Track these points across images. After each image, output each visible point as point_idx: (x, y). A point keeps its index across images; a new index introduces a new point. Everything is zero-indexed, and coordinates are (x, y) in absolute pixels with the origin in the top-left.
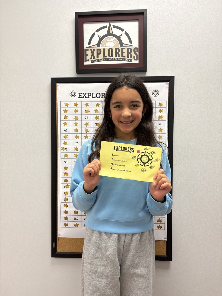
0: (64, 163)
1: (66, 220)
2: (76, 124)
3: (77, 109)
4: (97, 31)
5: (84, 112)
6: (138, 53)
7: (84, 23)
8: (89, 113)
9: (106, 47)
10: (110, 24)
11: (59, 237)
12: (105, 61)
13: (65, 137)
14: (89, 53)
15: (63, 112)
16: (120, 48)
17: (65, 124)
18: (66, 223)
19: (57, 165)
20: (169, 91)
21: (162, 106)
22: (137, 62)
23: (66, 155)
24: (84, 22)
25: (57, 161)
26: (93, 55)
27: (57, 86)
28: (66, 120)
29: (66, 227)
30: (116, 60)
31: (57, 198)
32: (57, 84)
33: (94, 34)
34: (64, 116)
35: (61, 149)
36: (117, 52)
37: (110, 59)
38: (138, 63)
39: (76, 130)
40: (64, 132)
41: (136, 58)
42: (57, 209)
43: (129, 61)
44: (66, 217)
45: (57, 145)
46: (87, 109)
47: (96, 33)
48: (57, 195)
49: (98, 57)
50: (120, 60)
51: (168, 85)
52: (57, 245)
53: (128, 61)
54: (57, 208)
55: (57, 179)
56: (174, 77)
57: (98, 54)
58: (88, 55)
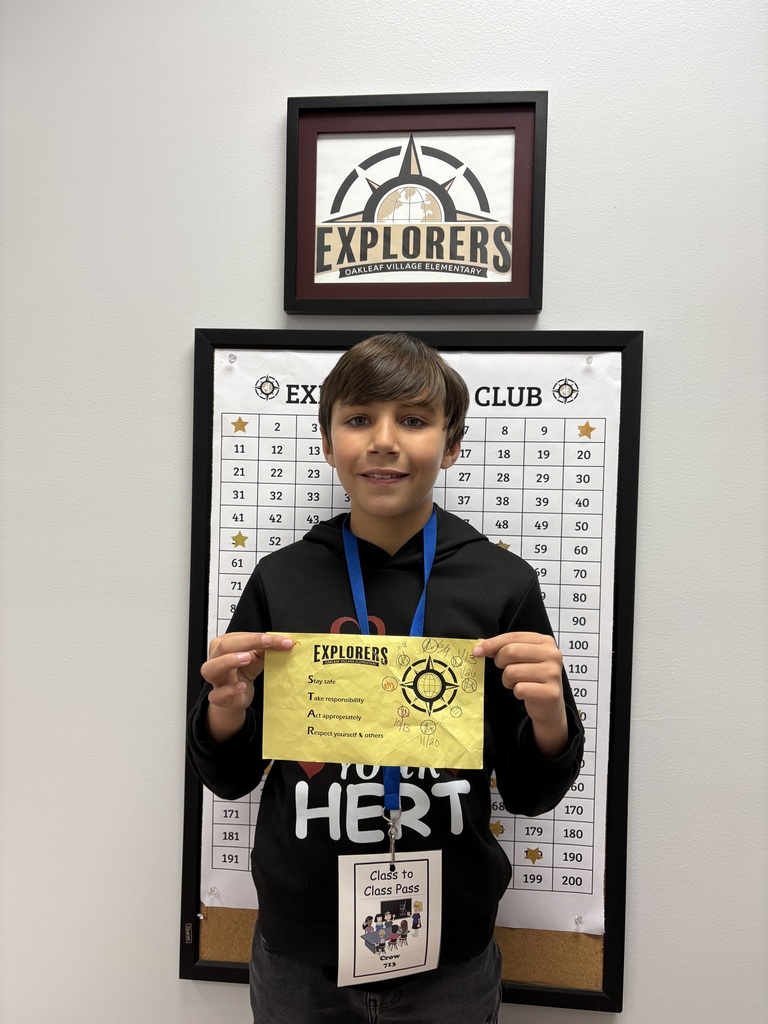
3: (279, 442)
4: (366, 165)
5: (305, 452)
6: (509, 246)
7: (320, 136)
9: (396, 222)
10: (411, 143)
12: (392, 270)
13: (235, 541)
14: (333, 241)
16: (446, 226)
22: (506, 277)
24: (318, 133)
26: (346, 251)
30: (430, 270)
32: (218, 352)
33: (353, 176)
36: (435, 239)
37: (408, 266)
38: (510, 280)
40: (233, 523)
41: (501, 263)
43: (476, 274)
46: (315, 443)
47: (360, 171)
49: (364, 257)
50: (444, 271)
53: (472, 274)
56: (641, 334)
57: (364, 247)
58: (328, 248)
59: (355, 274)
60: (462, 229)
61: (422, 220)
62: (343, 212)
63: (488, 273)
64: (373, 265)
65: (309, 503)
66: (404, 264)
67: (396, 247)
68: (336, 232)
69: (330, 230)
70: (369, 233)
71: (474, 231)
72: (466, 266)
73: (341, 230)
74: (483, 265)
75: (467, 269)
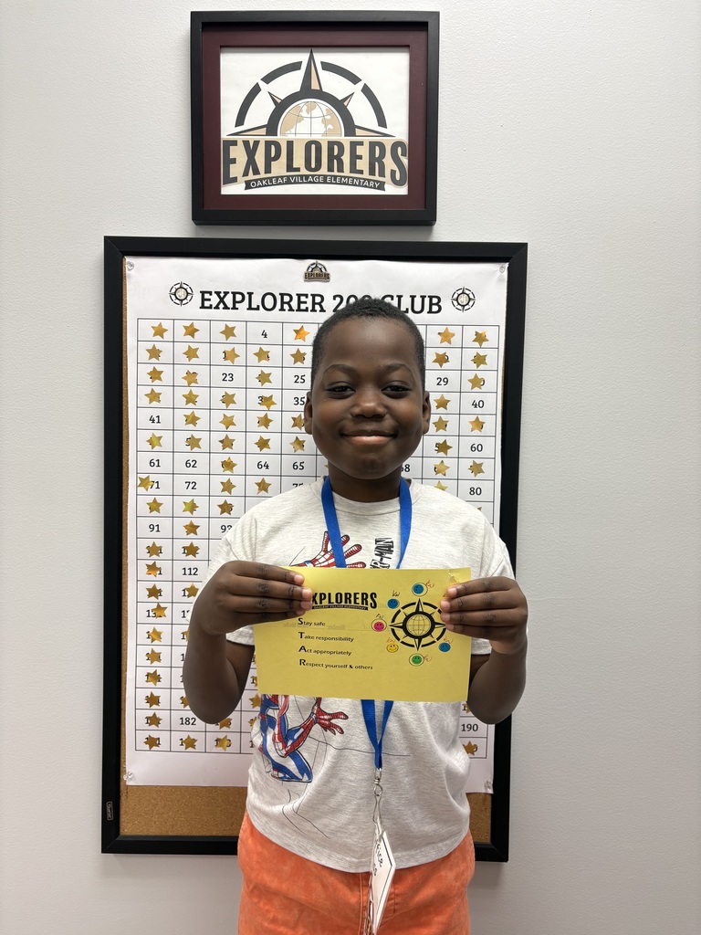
0: (147, 532)
1: (153, 727)
2: (191, 399)
3: (193, 346)
4: (268, 79)
5: (218, 356)
6: (405, 161)
7: (223, 49)
8: (237, 361)
9: (298, 137)
10: (311, 58)
11: (128, 783)
12: (295, 183)
13: (151, 442)
14: (238, 153)
15: (145, 356)
16: (346, 141)
17: (154, 396)
18: (154, 735)
19: (124, 539)
20: (508, 292)
21: (484, 344)
22: (403, 191)
23: (155, 505)
24: (221, 47)
25: (124, 525)
26: (251, 162)
27: (127, 267)
28: (157, 382)
29: (154, 748)
30: (331, 183)
31: (123, 652)
32: (128, 259)
33: (256, 90)
34: (150, 368)
35: (139, 482)
36: (336, 154)
37: (310, 179)
38: (406, 193)
39: (192, 420)
40: (150, 424)
41: (398, 177)
42: (123, 689)
43: (374, 188)
44: (155, 714)
45: (124, 470)
46: (228, 348)
47: (262, 85)
48: (123, 642)
49: (268, 170)
50: (344, 184)
51: (505, 274)
52: (122, 812)
53: (371, 187)
54: (123, 684)
55: (124, 585)
56: (525, 245)
57: (269, 160)
58: (234, 161)
59: (260, 186)
60: (361, 143)
61: (323, 135)
62: (248, 124)
63: (386, 186)
64: (277, 178)
65: (224, 406)
66: (307, 177)
67: (299, 161)
68: (240, 144)
69: (235, 143)
70: (273, 148)
71: (372, 145)
72: (365, 180)
73: (246, 143)
74: (381, 179)
75: (366, 182)
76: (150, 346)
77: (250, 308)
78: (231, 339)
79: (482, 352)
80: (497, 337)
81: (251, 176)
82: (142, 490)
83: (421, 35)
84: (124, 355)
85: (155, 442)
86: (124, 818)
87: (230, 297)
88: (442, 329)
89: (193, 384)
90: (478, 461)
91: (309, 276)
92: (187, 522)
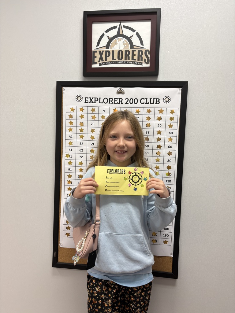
0: (68, 171)
1: (68, 230)
2: (81, 130)
3: (83, 114)
4: (107, 31)
5: (90, 118)
6: (149, 56)
7: (93, 23)
8: (96, 119)
9: (116, 49)
10: (120, 24)
11: (61, 247)
12: (114, 63)
13: (69, 143)
14: (97, 55)
15: (68, 117)
17: (71, 130)
18: (69, 232)
19: (61, 173)
20: (181, 97)
21: (173, 114)
22: (148, 65)
23: (70, 163)
24: (93, 22)
25: (61, 169)
26: (101, 58)
27: (63, 90)
28: (72, 125)
29: (68, 236)
31: (60, 207)
32: (63, 88)
33: (103, 35)
34: (70, 121)
35: (66, 156)
36: (127, 54)
39: (82, 137)
40: (69, 138)
41: (147, 61)
42: (60, 218)
44: (69, 226)
45: (61, 152)
46: (93, 115)
48: (60, 204)
49: (106, 60)
50: (130, 63)
51: (181, 91)
52: (59, 255)
53: (138, 64)
55: (60, 187)
56: (187, 82)
57: (106, 57)
58: (96, 57)
59: (104, 65)
60: (135, 51)
61: (123, 48)
62: (100, 46)
63: (143, 64)
64: (109, 62)
65: (91, 133)
66: (118, 61)
67: (116, 56)
68: (98, 52)
69: (96, 52)
70: (108, 53)
71: (139, 51)
72: (136, 62)
73: (100, 52)
74: (141, 62)
75: (137, 63)
76: (70, 114)
77: (100, 103)
78: (94, 112)
79: (172, 116)
80: (177, 112)
81: (101, 62)
82: (66, 158)
83: (155, 16)
84: (62, 117)
85: (71, 143)
86: (59, 257)
87: (94, 99)
88: (160, 109)
89: (82, 126)
90: (170, 151)
91: (118, 93)
92: (80, 168)
